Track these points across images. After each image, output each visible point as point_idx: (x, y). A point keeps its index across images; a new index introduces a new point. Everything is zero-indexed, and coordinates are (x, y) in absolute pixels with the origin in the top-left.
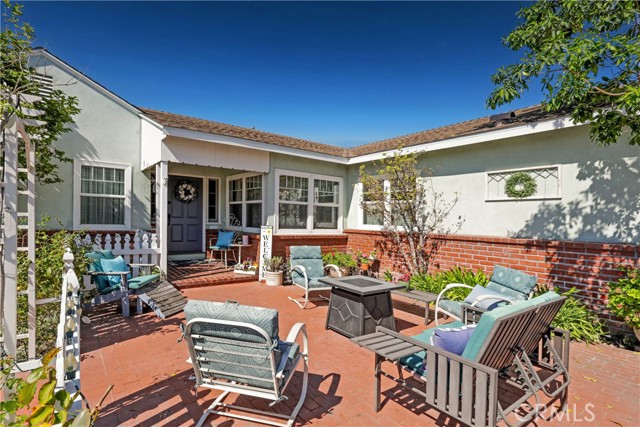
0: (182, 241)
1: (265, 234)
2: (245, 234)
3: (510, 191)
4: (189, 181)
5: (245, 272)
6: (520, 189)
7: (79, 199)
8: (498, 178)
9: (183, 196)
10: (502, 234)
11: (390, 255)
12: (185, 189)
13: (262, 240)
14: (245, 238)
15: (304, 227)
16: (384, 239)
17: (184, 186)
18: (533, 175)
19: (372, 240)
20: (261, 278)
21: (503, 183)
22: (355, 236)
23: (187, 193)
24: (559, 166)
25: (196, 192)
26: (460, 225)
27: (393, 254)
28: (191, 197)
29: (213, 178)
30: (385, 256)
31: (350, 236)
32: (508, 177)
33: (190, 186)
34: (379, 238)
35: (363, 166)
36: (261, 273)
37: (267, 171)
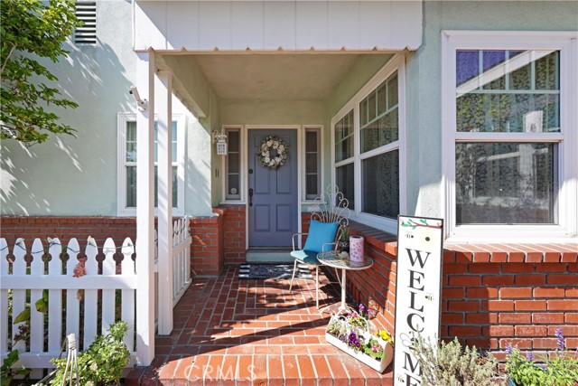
0: (268, 231)
1: (413, 245)
4: (276, 135)
7: (125, 170)
9: (267, 160)
12: (270, 149)
13: (403, 265)
17: (269, 144)
23: (274, 154)
25: (286, 152)
28: (278, 160)
29: (312, 126)
33: (277, 143)
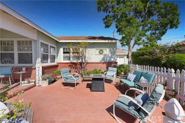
1: (38, 66)
2: (24, 67)
3: (100, 53)
5: (29, 84)
6: (101, 52)
8: (97, 50)
10: (98, 61)
11: (74, 69)
13: (37, 69)
14: (24, 69)
15: (47, 62)
16: (71, 64)
18: (103, 50)
19: (68, 65)
20: (37, 85)
21: (98, 51)
22: (61, 64)
24: (107, 49)
26: (90, 60)
27: (75, 68)
30: (72, 69)
31: (59, 64)
32: (99, 50)
34: (70, 64)
35: (72, 44)
36: (37, 82)
37: (36, 40)
